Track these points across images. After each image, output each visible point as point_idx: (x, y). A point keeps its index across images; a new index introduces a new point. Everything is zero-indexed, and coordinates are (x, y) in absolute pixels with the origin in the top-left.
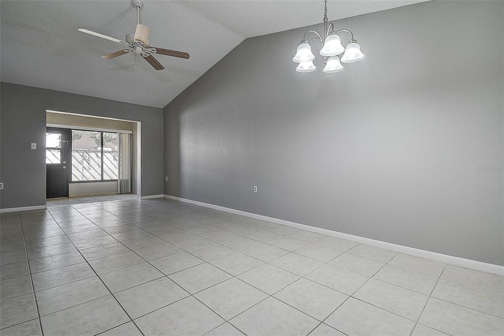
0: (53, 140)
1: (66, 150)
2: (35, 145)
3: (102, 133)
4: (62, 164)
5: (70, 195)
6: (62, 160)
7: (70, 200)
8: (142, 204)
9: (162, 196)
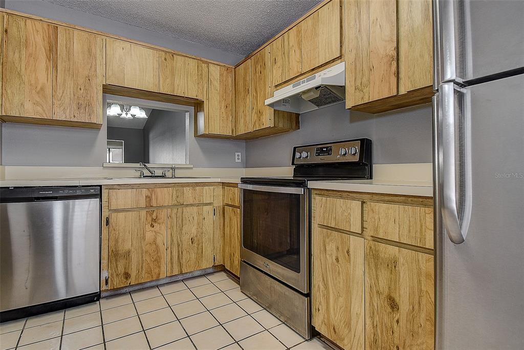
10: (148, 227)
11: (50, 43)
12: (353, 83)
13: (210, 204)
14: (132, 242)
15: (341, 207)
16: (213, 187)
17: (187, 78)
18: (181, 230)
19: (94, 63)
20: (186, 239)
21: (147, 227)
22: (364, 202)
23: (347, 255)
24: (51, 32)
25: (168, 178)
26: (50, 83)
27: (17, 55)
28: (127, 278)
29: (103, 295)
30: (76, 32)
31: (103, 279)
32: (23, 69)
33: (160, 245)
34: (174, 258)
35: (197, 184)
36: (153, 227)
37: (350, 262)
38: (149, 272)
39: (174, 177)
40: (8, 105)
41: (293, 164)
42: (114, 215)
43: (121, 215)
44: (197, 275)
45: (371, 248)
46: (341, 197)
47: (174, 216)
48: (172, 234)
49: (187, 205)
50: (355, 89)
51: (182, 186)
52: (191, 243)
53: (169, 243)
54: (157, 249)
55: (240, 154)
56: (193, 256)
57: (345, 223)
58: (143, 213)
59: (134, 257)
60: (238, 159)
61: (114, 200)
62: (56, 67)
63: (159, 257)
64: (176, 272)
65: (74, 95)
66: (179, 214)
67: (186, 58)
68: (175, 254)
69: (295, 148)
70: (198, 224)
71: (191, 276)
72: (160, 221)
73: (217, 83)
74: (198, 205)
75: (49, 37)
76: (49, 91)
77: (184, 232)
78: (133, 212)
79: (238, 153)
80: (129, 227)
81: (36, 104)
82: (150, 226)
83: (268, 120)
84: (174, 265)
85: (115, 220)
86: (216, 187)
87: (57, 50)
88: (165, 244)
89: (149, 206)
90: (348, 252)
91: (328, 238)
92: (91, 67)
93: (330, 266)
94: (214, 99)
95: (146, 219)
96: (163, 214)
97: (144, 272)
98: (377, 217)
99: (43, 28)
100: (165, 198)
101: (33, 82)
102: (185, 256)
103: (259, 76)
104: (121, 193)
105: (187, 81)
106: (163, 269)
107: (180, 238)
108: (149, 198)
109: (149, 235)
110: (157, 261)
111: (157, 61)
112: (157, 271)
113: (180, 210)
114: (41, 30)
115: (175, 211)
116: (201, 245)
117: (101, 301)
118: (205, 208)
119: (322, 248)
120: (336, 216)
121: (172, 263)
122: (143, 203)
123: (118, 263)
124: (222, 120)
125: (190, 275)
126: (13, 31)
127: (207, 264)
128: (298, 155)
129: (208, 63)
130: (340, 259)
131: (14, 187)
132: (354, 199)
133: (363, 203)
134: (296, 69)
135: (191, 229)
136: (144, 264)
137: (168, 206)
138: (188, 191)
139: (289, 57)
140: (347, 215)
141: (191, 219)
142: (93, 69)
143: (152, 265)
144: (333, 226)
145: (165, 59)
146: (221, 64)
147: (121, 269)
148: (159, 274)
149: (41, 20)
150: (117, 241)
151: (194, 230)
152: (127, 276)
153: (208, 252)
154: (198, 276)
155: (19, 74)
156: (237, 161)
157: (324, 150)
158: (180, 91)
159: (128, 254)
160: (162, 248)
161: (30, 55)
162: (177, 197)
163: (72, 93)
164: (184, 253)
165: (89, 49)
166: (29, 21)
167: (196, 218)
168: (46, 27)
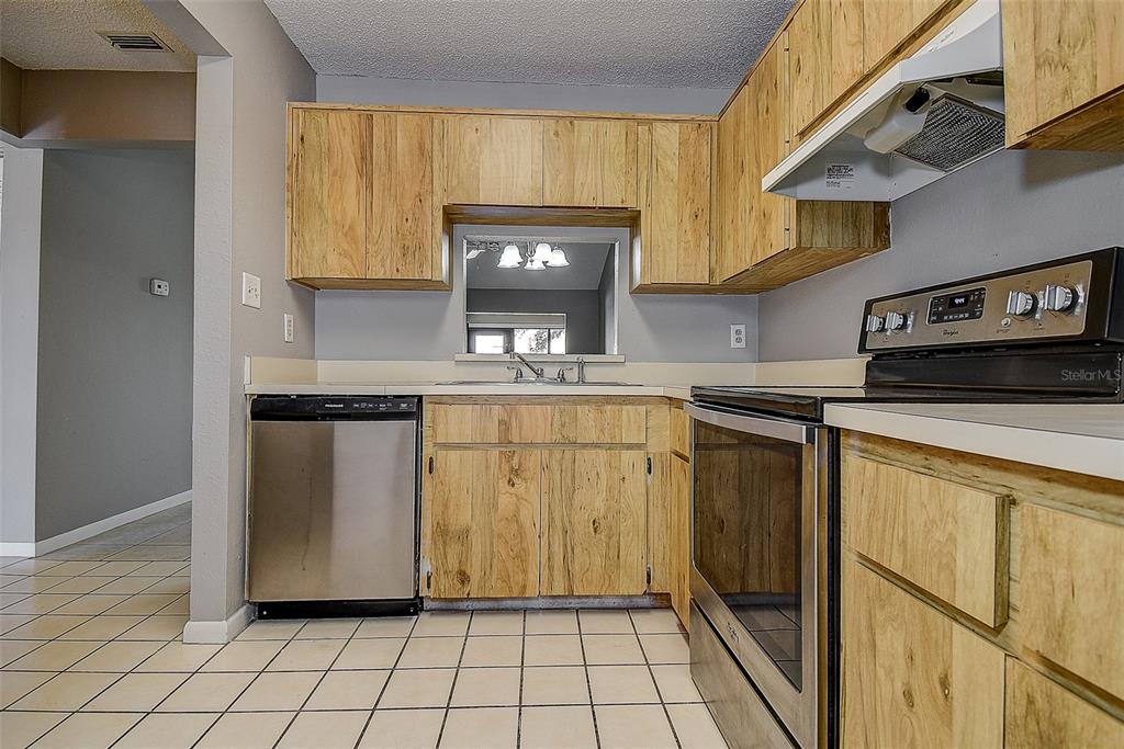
10: (503, 485)
11: (362, 147)
12: (1028, 48)
13: (639, 446)
14: (472, 511)
15: (923, 505)
16: (644, 407)
17: (602, 164)
18: (571, 499)
19: (428, 168)
20: (582, 521)
21: (501, 484)
22: (1014, 502)
23: (941, 695)
24: (363, 125)
25: (571, 383)
26: (362, 216)
27: (317, 177)
28: (463, 582)
29: (427, 604)
30: (400, 117)
31: (423, 575)
32: (326, 198)
33: (527, 524)
34: (556, 558)
35: (608, 399)
36: (513, 485)
37: (950, 724)
38: (506, 579)
39: (582, 381)
40: (306, 260)
41: (862, 349)
42: (442, 453)
43: (454, 455)
44: (612, 605)
45: (1031, 701)
46: (929, 471)
47: (555, 466)
48: (552, 505)
49: (585, 446)
50: (1038, 66)
51: (575, 403)
52: (592, 530)
53: (545, 524)
54: (521, 534)
55: (742, 328)
56: (598, 560)
57: (934, 571)
58: (494, 454)
59: (477, 543)
60: (738, 340)
61: (442, 426)
62: (370, 186)
63: (524, 550)
64: (559, 590)
65: (398, 233)
66: (567, 463)
67: (601, 122)
68: (558, 550)
69: (869, 305)
70: (609, 490)
71: (599, 606)
72: (528, 474)
73: (671, 166)
74: (611, 446)
75: (361, 136)
76: (361, 230)
77: (576, 503)
78: (476, 452)
79: (738, 327)
80: (468, 480)
81: (344, 254)
82: (506, 482)
83: (781, 233)
84: (556, 572)
85: (443, 465)
86: (652, 407)
87: (372, 157)
88: (538, 526)
89: (504, 441)
90: (945, 683)
91: (883, 607)
92: (423, 176)
93: (886, 708)
94: (664, 202)
95: (500, 467)
96: (533, 460)
97: (494, 576)
98: (1061, 575)
99: (352, 123)
100: (537, 427)
101: (339, 218)
102: (580, 559)
103: (764, 122)
104: (454, 411)
105: (603, 170)
106: (533, 577)
107: (569, 516)
108: (504, 425)
109: (505, 501)
110: (521, 557)
111: (539, 140)
112: (520, 578)
113: (568, 454)
114: (348, 128)
115: (557, 455)
116: (615, 539)
117: (423, 616)
118: (627, 455)
119: (865, 637)
120: (905, 533)
121: (551, 568)
122: (493, 435)
123: (448, 549)
124: (685, 249)
125: (596, 603)
126: (311, 137)
127: (631, 585)
128: (874, 323)
129: (649, 122)
130: (917, 700)
131: (298, 396)
132: (972, 483)
133: (1006, 504)
134: (848, 68)
135: (594, 501)
136: (495, 560)
137: (545, 445)
138: (586, 413)
139: (830, 42)
140: (943, 540)
141: (593, 476)
142: (427, 180)
143: (509, 565)
144: (896, 568)
145: (557, 134)
146: (683, 117)
147: (453, 563)
148: (524, 587)
149: (349, 109)
150: (446, 506)
151: (599, 504)
152: (464, 578)
153: (634, 557)
154: (614, 609)
155: (320, 207)
156: (734, 344)
157: (959, 300)
158: (585, 195)
159: (464, 535)
160: (532, 533)
161: (335, 173)
162: (563, 426)
163: (394, 229)
164: (578, 550)
165: (420, 144)
166: (332, 114)
167: (604, 476)
168: (356, 119)
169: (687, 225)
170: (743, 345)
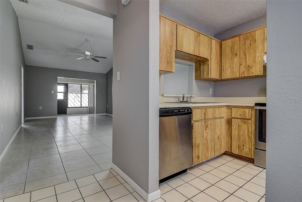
0: (61, 88)
1: (66, 93)
2: (53, 91)
3: (81, 85)
4: (64, 100)
5: (67, 113)
6: (64, 97)
7: (67, 115)
8: (97, 117)
9: (106, 114)
169: (216, 64)
170: (211, 93)
